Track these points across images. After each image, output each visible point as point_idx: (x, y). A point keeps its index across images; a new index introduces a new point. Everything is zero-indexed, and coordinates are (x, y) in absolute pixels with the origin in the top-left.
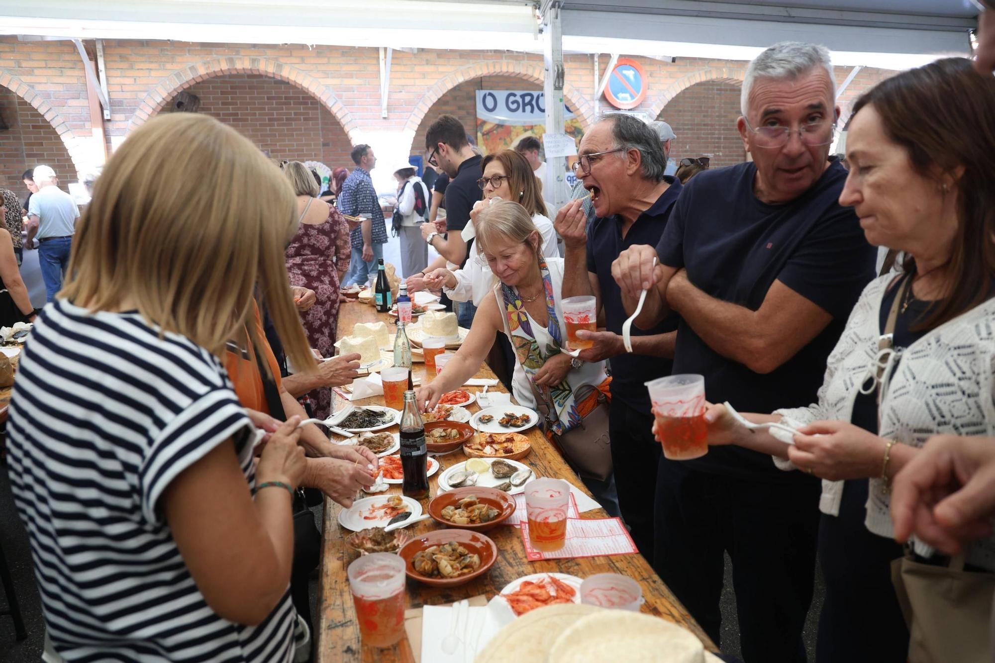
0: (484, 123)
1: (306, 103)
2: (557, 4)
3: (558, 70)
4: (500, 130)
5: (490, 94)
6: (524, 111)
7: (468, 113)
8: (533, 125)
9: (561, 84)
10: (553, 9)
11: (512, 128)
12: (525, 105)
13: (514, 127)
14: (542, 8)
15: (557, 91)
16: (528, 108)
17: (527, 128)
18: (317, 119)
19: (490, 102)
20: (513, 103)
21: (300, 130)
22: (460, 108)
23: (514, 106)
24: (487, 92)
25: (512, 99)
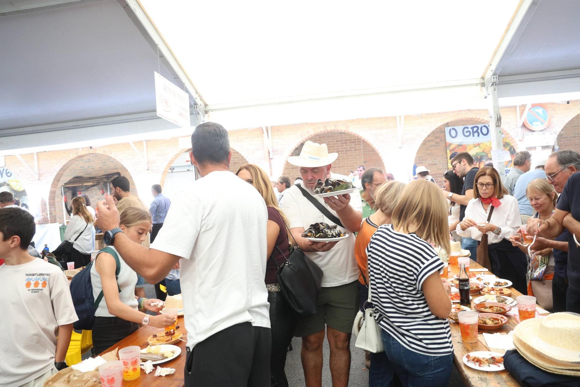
0: (451, 144)
1: (355, 142)
2: (495, 83)
3: (498, 117)
4: (460, 147)
5: (453, 129)
6: (473, 136)
7: (441, 140)
8: (480, 143)
9: (499, 124)
10: (492, 86)
11: (467, 146)
12: (474, 133)
13: (468, 145)
14: (486, 86)
15: (498, 128)
16: (476, 134)
17: (476, 145)
18: (361, 149)
19: (453, 133)
20: (467, 132)
21: (352, 155)
22: (436, 138)
23: (468, 134)
24: (451, 128)
25: (466, 130)
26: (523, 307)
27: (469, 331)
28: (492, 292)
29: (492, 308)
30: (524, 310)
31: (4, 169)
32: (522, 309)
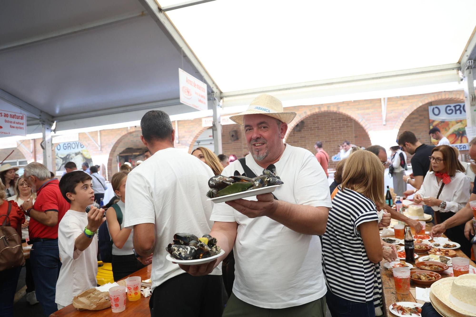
0: (433, 121)
1: (347, 120)
2: (470, 67)
3: (472, 97)
4: (442, 124)
5: (436, 107)
6: (456, 113)
7: (425, 118)
8: (462, 119)
10: (468, 70)
11: (449, 123)
12: (456, 110)
13: (451, 122)
14: (462, 70)
15: (472, 107)
17: (458, 122)
18: (352, 126)
19: (436, 111)
20: (449, 110)
21: (345, 131)
22: (420, 115)
23: (451, 112)
24: (435, 106)
25: (448, 108)
26: (457, 268)
27: (401, 284)
28: (438, 253)
29: (431, 266)
30: (457, 270)
31: (79, 143)
32: (456, 269)
